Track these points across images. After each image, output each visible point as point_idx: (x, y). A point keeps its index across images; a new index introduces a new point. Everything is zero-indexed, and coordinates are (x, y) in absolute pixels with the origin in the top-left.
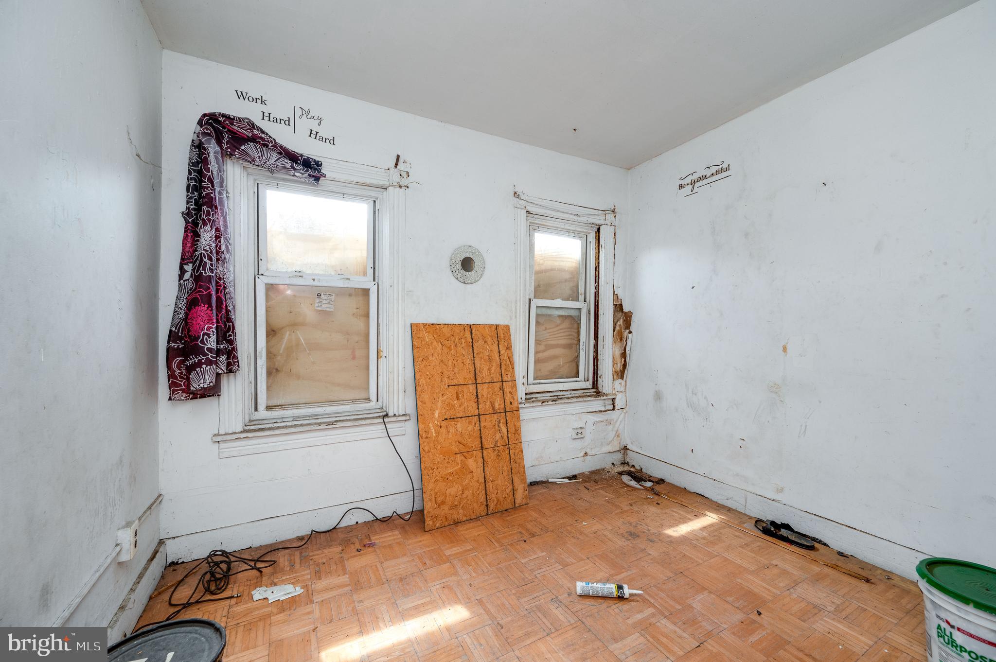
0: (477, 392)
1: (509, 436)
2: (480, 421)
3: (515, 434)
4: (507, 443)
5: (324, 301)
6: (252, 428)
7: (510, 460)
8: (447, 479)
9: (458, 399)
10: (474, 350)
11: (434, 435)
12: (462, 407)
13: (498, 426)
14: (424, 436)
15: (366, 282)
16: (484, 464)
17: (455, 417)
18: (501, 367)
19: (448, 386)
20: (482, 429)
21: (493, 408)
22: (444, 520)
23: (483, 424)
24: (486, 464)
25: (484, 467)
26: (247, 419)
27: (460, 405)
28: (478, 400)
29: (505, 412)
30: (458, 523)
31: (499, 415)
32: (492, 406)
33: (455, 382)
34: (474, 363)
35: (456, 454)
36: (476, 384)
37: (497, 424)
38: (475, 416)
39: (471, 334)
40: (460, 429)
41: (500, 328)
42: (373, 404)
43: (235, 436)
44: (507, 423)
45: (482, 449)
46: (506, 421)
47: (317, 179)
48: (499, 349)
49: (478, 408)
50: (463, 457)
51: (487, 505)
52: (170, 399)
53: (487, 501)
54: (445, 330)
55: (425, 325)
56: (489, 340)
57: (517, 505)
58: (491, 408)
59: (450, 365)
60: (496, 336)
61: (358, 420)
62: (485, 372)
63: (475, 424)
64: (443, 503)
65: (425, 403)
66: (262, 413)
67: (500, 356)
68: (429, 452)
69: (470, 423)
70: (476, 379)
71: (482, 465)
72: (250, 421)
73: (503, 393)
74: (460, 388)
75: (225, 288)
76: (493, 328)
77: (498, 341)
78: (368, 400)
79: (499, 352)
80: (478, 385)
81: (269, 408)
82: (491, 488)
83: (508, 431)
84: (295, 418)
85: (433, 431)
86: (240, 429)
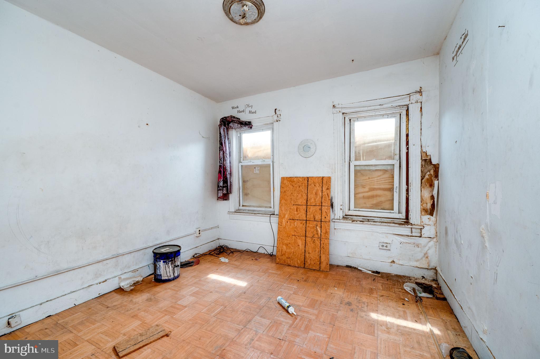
0: (307, 210)
1: (322, 234)
2: (306, 223)
3: (325, 234)
4: (320, 237)
5: (256, 170)
6: (238, 211)
7: (320, 246)
8: (287, 245)
9: (297, 211)
10: (308, 190)
11: (284, 225)
12: (298, 215)
13: (316, 228)
14: (280, 224)
15: (269, 162)
16: (305, 244)
17: (294, 219)
18: (322, 198)
19: (293, 205)
20: (307, 227)
21: (314, 219)
22: (284, 261)
23: (308, 225)
24: (306, 244)
25: (305, 245)
26: (237, 209)
27: (297, 214)
28: (307, 213)
29: (321, 221)
30: (290, 265)
31: (317, 222)
32: (314, 217)
33: (297, 203)
34: (307, 195)
35: (292, 235)
36: (307, 205)
37: (315, 226)
38: (304, 220)
39: (308, 181)
40: (296, 225)
41: (324, 179)
42: (272, 209)
43: (232, 213)
44: (321, 227)
45: (306, 237)
46: (321, 226)
47: (251, 128)
48: (322, 189)
49: (306, 217)
50: (295, 238)
51: (305, 263)
52: (217, 200)
53: (305, 261)
54: (295, 180)
55: (287, 178)
56: (317, 185)
57: (321, 270)
58: (313, 218)
59: (295, 196)
60: (322, 182)
61: (265, 214)
62: (313, 200)
63: (304, 224)
64: (284, 254)
65: (282, 211)
66: (241, 208)
67: (322, 192)
68: (281, 231)
69: (301, 223)
70: (307, 203)
71: (304, 244)
72: (238, 209)
73: (321, 212)
74: (299, 207)
75: (226, 168)
76: (320, 179)
77: (322, 185)
78: (271, 207)
79: (322, 191)
80: (308, 206)
81: (243, 206)
82: (308, 257)
83: (321, 231)
84: (249, 210)
85: (284, 223)
86: (234, 211)
